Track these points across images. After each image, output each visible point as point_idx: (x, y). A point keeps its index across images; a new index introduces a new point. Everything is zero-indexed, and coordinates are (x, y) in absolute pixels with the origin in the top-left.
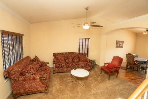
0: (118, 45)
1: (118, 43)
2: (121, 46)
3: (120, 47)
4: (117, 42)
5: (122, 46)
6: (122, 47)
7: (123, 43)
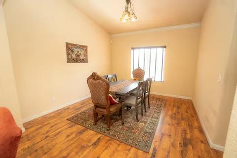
0: (74, 56)
1: (72, 51)
2: (82, 57)
3: (81, 62)
4: (70, 48)
5: (85, 58)
6: (85, 61)
7: (86, 51)
